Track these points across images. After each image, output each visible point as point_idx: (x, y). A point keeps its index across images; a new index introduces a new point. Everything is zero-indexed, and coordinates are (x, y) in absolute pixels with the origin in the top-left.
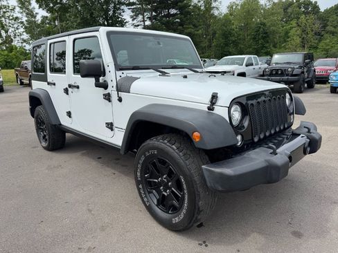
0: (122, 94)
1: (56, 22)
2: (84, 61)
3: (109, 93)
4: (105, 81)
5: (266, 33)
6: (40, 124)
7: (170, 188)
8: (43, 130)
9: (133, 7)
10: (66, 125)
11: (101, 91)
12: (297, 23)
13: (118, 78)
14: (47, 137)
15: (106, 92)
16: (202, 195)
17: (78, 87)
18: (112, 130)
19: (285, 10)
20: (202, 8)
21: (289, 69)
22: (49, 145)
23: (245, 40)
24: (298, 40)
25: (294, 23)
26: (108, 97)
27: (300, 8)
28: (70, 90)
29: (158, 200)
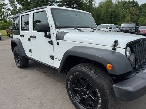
0: (59, 41)
1: (25, 10)
2: (39, 23)
3: (52, 41)
4: (50, 34)
5: (116, 15)
6: (16, 55)
7: (88, 94)
8: (18, 58)
9: (58, 4)
10: (29, 56)
11: (48, 39)
12: (129, 11)
13: (57, 32)
14: (20, 62)
15: (50, 40)
16: (110, 101)
17: (35, 37)
18: (53, 59)
19: (124, 5)
20: (88, 4)
21: (129, 30)
22: (20, 66)
23: (106, 18)
24: (129, 18)
25: (127, 11)
26: (51, 43)
27: (130, 4)
28: (31, 39)
29: (80, 100)
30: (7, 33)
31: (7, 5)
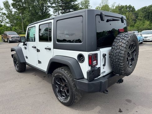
1: (20, 14)
9: (54, 8)
27: (127, 9)
30: (2, 37)
31: (2, 9)
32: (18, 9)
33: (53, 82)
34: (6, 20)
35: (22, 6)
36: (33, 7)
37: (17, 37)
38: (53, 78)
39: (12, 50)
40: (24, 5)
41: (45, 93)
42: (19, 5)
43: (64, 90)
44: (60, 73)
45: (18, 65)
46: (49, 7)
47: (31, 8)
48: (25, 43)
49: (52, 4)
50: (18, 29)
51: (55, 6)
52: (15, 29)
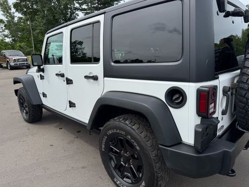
32: (24, 13)
33: (103, 146)
34: (3, 31)
35: (31, 9)
36: (50, 9)
37: (24, 60)
38: (105, 140)
39: (16, 82)
40: (35, 7)
41: (83, 168)
42: (26, 6)
43: (129, 164)
44: (121, 129)
45: (27, 109)
46: (77, 9)
47: (46, 12)
48: (42, 67)
49: (81, 4)
50: (26, 47)
51: (86, 7)
52: (20, 46)
